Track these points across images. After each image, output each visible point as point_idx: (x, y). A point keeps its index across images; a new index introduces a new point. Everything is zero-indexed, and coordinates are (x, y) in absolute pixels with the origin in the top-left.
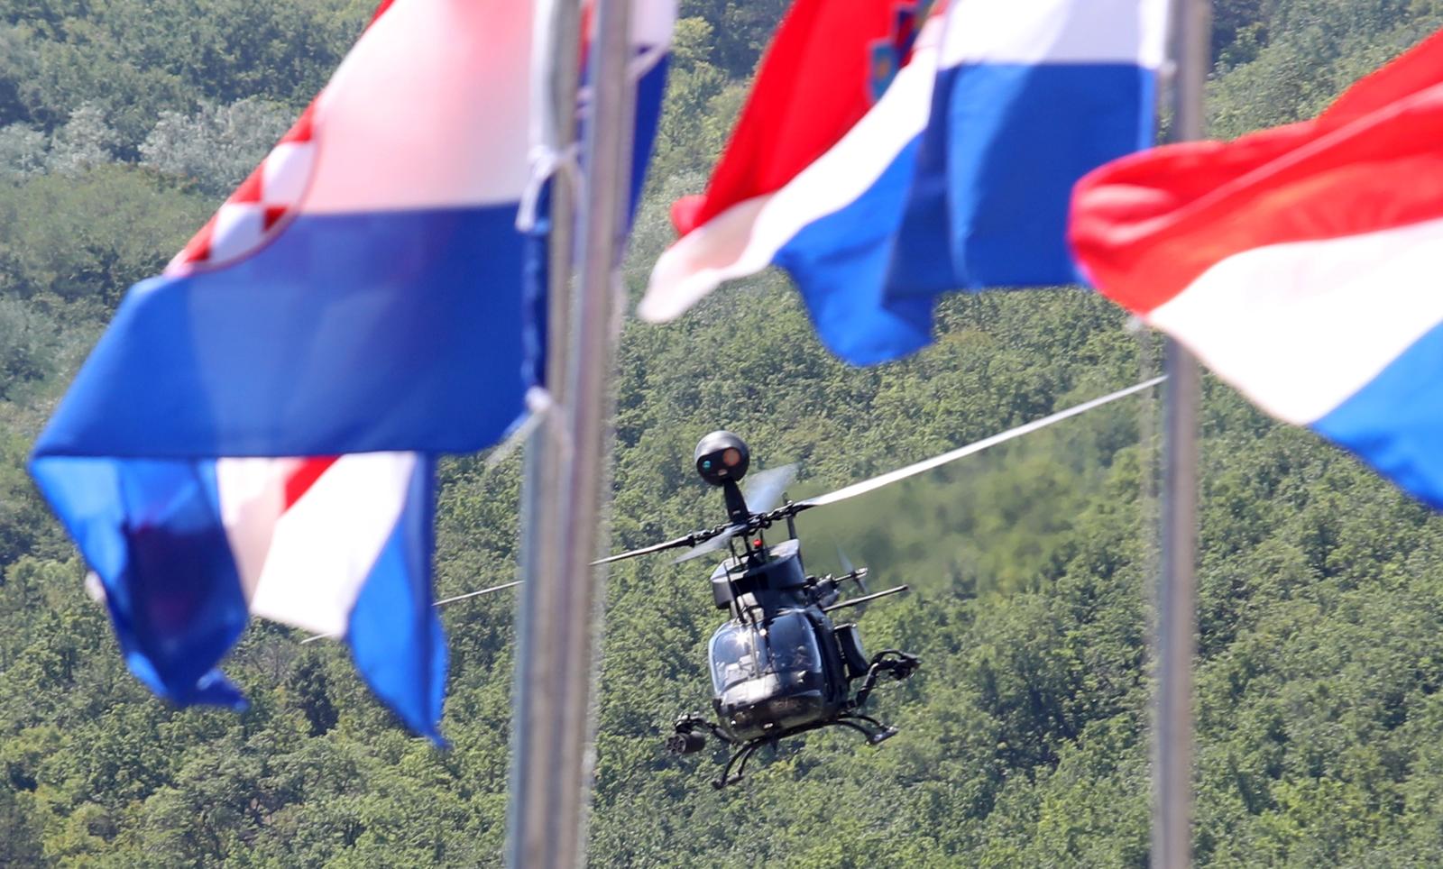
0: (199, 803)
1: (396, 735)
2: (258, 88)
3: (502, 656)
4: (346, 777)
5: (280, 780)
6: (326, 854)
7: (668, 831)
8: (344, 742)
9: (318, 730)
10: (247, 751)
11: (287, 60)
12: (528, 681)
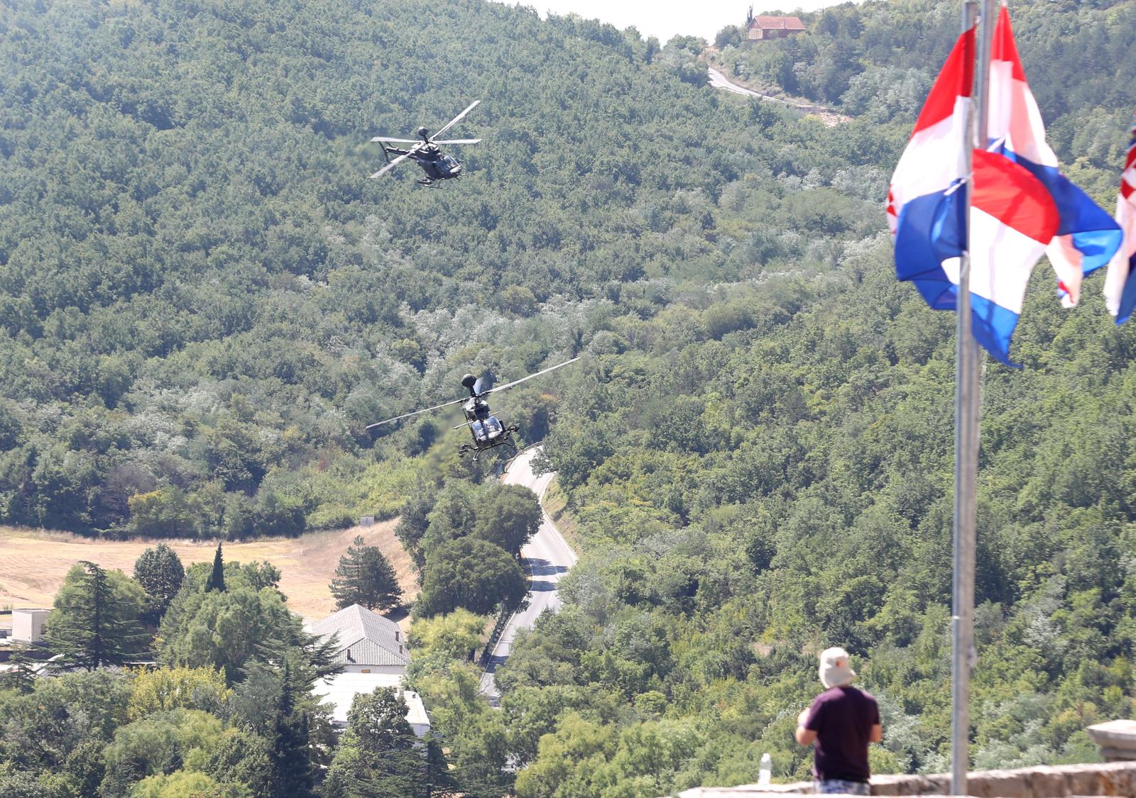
0: (856, 388)
1: (917, 365)
2: (868, 161)
3: (950, 339)
4: (902, 380)
5: (881, 380)
6: (896, 404)
7: (1005, 392)
8: (901, 368)
9: (893, 364)
10: (871, 372)
11: (877, 152)
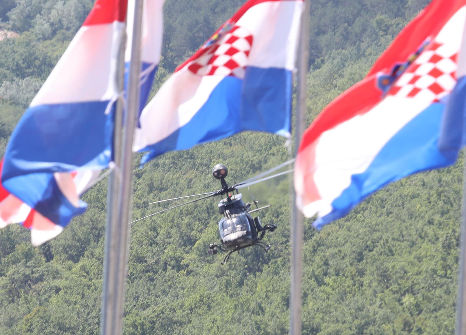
0: (13, 281)
1: (70, 262)
2: (32, 74)
3: (101, 240)
4: (56, 274)
5: (36, 275)
6: (50, 297)
7: (149, 291)
8: (55, 264)
9: (48, 261)
10: (27, 267)
11: (40, 66)
12: (109, 247)
